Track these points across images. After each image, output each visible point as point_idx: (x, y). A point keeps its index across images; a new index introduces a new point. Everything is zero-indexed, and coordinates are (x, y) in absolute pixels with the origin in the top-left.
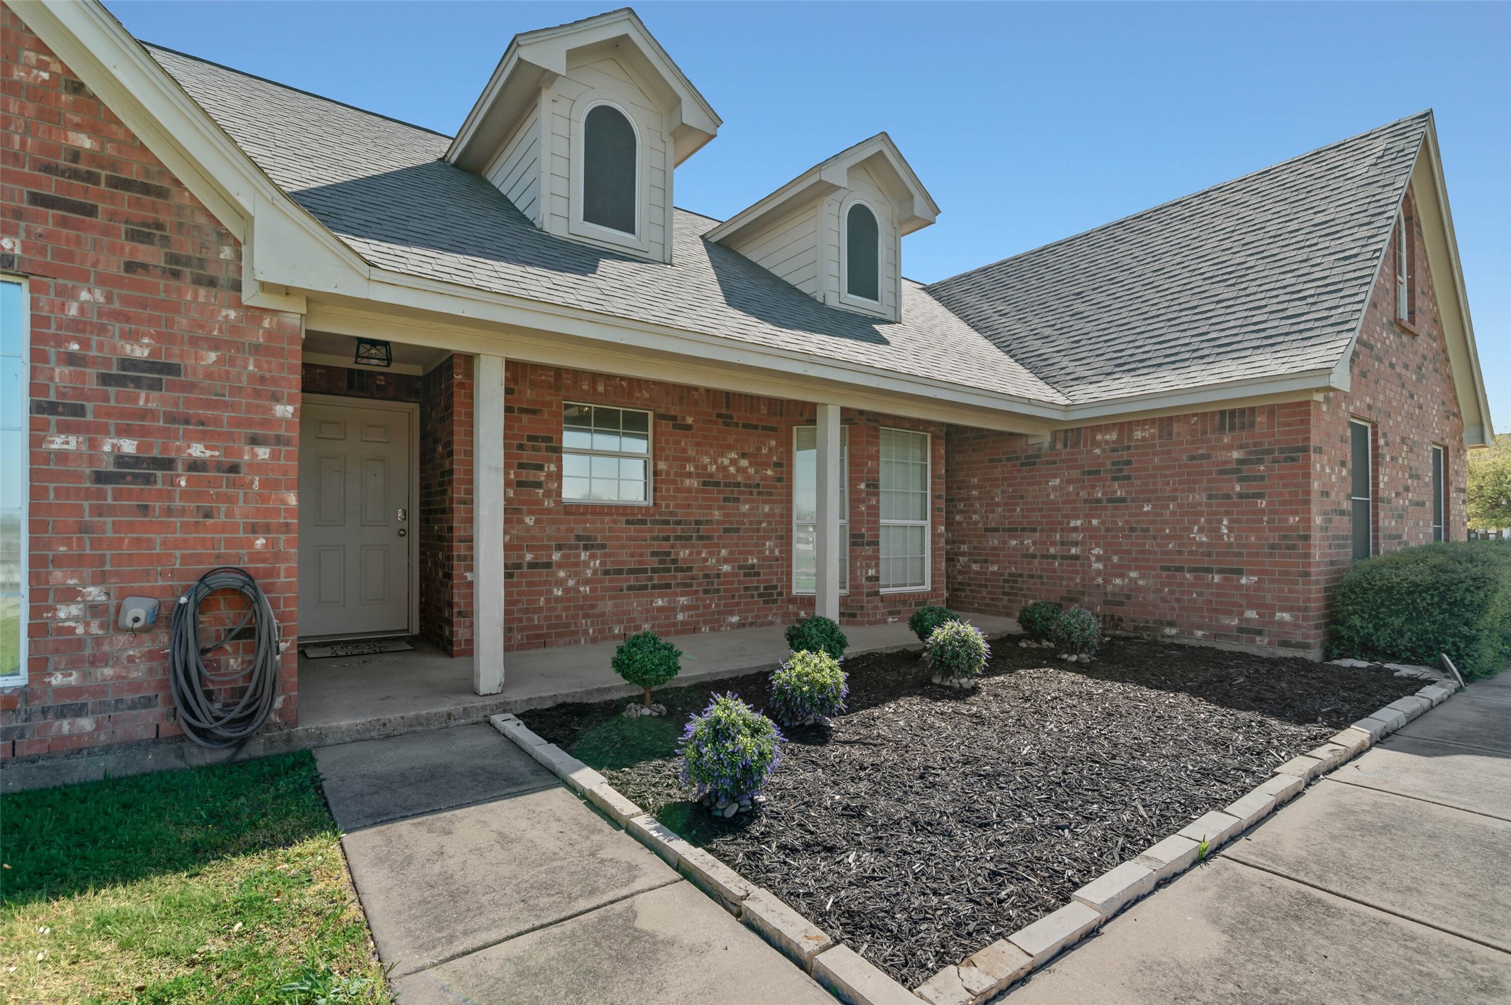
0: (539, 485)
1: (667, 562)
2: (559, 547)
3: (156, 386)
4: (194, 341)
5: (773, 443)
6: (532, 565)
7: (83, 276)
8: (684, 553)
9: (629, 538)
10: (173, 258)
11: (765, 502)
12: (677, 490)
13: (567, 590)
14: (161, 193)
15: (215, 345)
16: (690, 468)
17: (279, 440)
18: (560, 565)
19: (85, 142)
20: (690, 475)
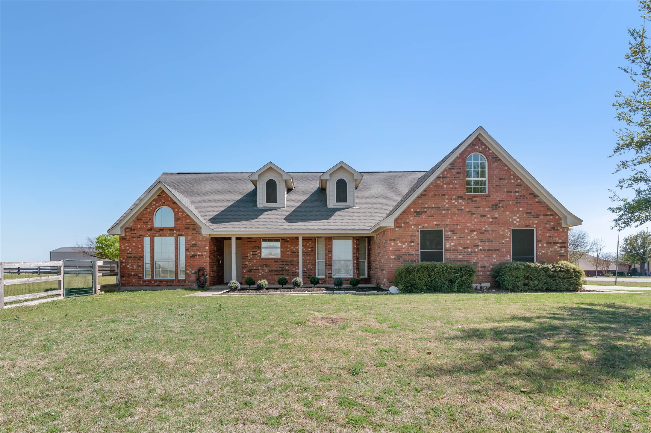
0: (256, 255)
1: (283, 269)
2: (260, 266)
3: (195, 246)
4: (198, 241)
5: (311, 243)
6: (255, 269)
7: (189, 235)
8: (287, 268)
9: (275, 264)
10: (196, 232)
11: (308, 256)
12: (285, 254)
13: (262, 274)
14: (195, 224)
15: (200, 241)
16: (288, 250)
17: (207, 252)
18: (261, 269)
19: (189, 221)
20: (288, 251)
